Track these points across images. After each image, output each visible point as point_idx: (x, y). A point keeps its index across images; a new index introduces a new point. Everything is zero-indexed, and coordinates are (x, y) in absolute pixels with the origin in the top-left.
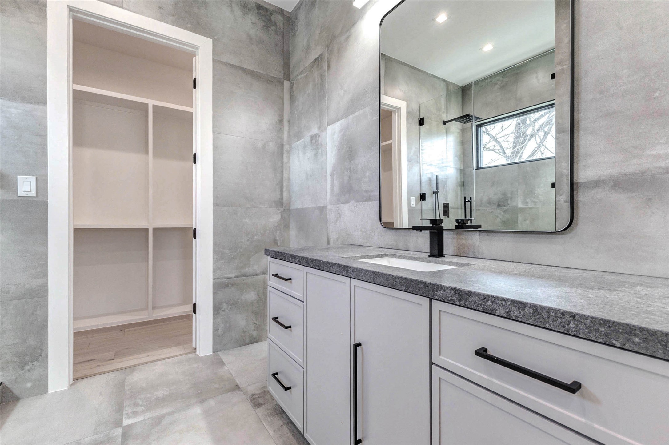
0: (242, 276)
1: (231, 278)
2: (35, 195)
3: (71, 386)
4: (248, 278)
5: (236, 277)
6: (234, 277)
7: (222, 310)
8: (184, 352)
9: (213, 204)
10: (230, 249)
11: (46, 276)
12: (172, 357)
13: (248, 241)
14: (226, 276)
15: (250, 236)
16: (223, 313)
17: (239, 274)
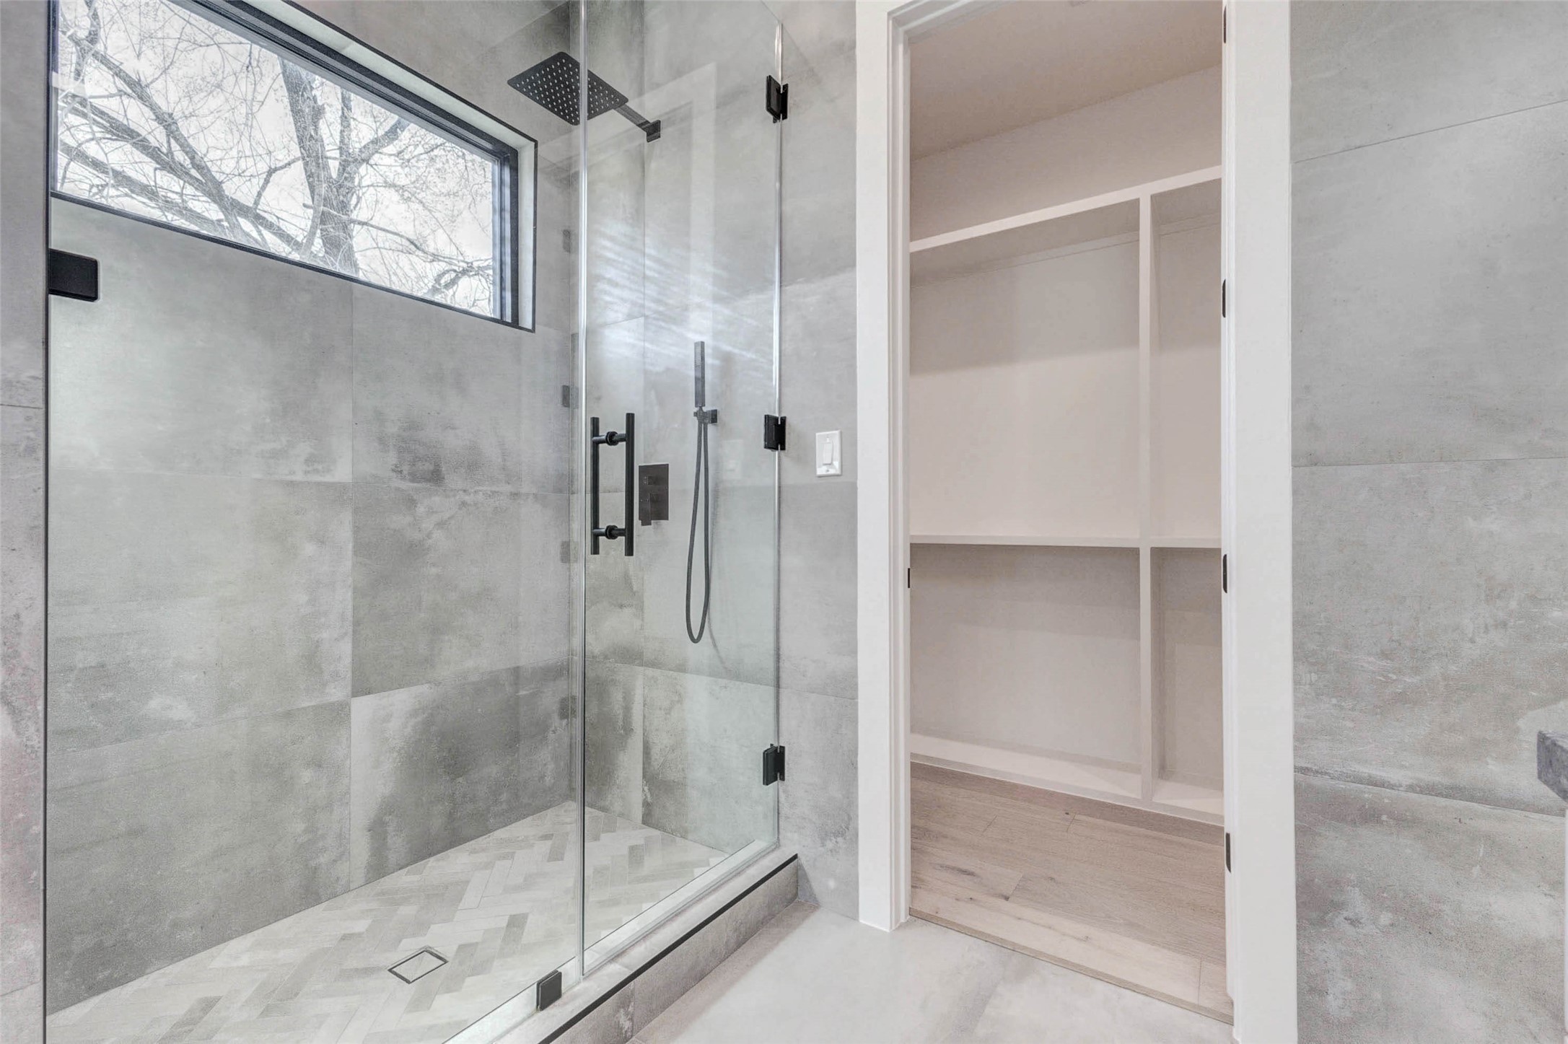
0: (1453, 792)
1: (1392, 787)
2: (838, 472)
3: (898, 929)
4: (1499, 811)
5: (1421, 792)
6: (1411, 788)
7: (1345, 914)
8: (1192, 999)
9: (1295, 457)
10: (1384, 655)
11: (853, 652)
12: (1148, 993)
13: (1496, 626)
14: (1365, 770)
15: (1513, 605)
16: (1351, 931)
17: (1446, 781)
